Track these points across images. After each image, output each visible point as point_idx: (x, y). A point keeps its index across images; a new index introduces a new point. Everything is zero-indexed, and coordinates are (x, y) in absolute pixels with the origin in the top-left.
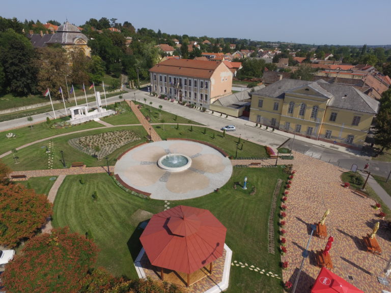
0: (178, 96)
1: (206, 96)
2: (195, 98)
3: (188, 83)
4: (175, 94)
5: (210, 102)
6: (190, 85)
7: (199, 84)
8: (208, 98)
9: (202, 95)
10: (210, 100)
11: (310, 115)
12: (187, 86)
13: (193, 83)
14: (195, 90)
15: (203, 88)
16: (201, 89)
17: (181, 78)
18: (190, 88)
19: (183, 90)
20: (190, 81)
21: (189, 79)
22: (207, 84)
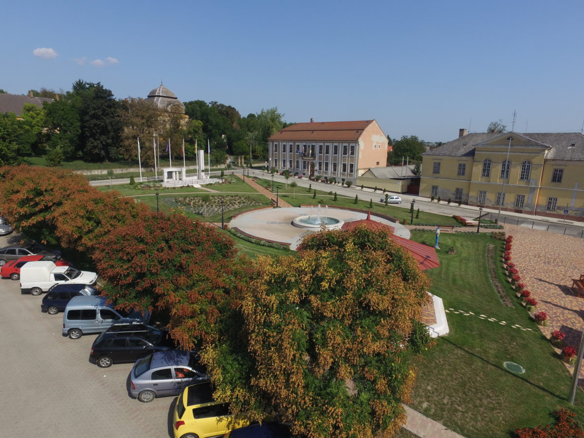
0: (308, 171)
1: (352, 166)
2: (335, 170)
3: (325, 151)
4: (304, 168)
5: (357, 174)
6: (327, 153)
7: (341, 150)
8: (355, 169)
9: (344, 165)
10: (357, 170)
11: (519, 176)
12: (322, 155)
13: (331, 150)
14: (335, 159)
15: (347, 155)
16: (344, 157)
17: (314, 144)
18: (327, 157)
19: (317, 161)
20: (328, 147)
21: (327, 144)
22: (353, 148)
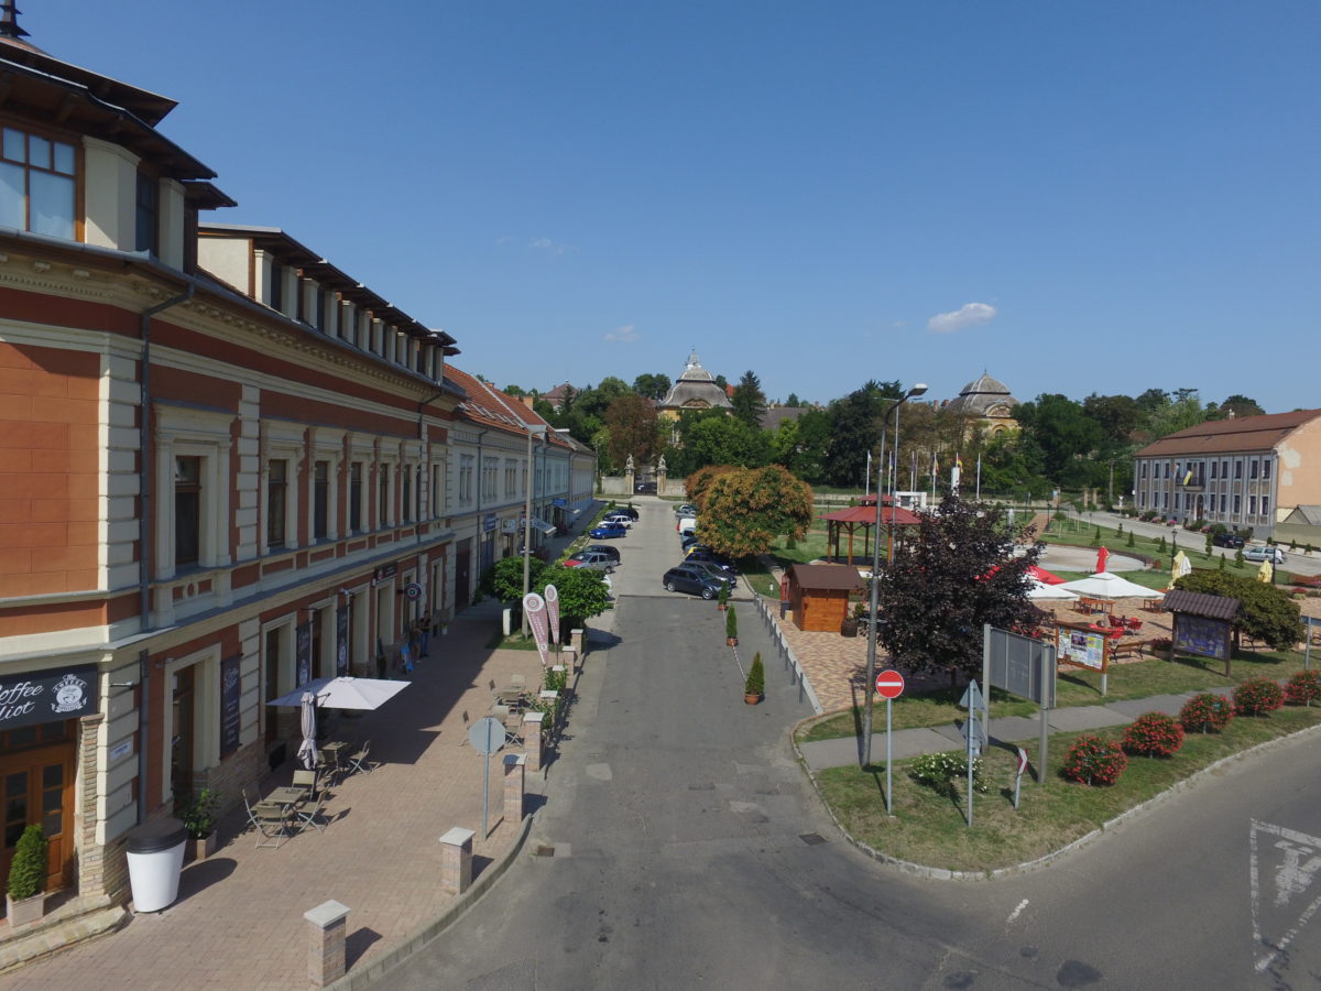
0: (1193, 513)
1: (1265, 499)
2: (1236, 511)
3: (1220, 472)
4: (1188, 508)
5: (1275, 518)
6: (1225, 476)
7: (1247, 470)
8: (1271, 505)
9: (1253, 498)
10: (1275, 510)
12: (1216, 480)
13: (1231, 471)
14: (1237, 487)
15: (1257, 480)
16: (1252, 483)
17: (1203, 460)
18: (1224, 484)
19: (1207, 493)
20: (1225, 464)
21: (1224, 459)
22: (1268, 463)
